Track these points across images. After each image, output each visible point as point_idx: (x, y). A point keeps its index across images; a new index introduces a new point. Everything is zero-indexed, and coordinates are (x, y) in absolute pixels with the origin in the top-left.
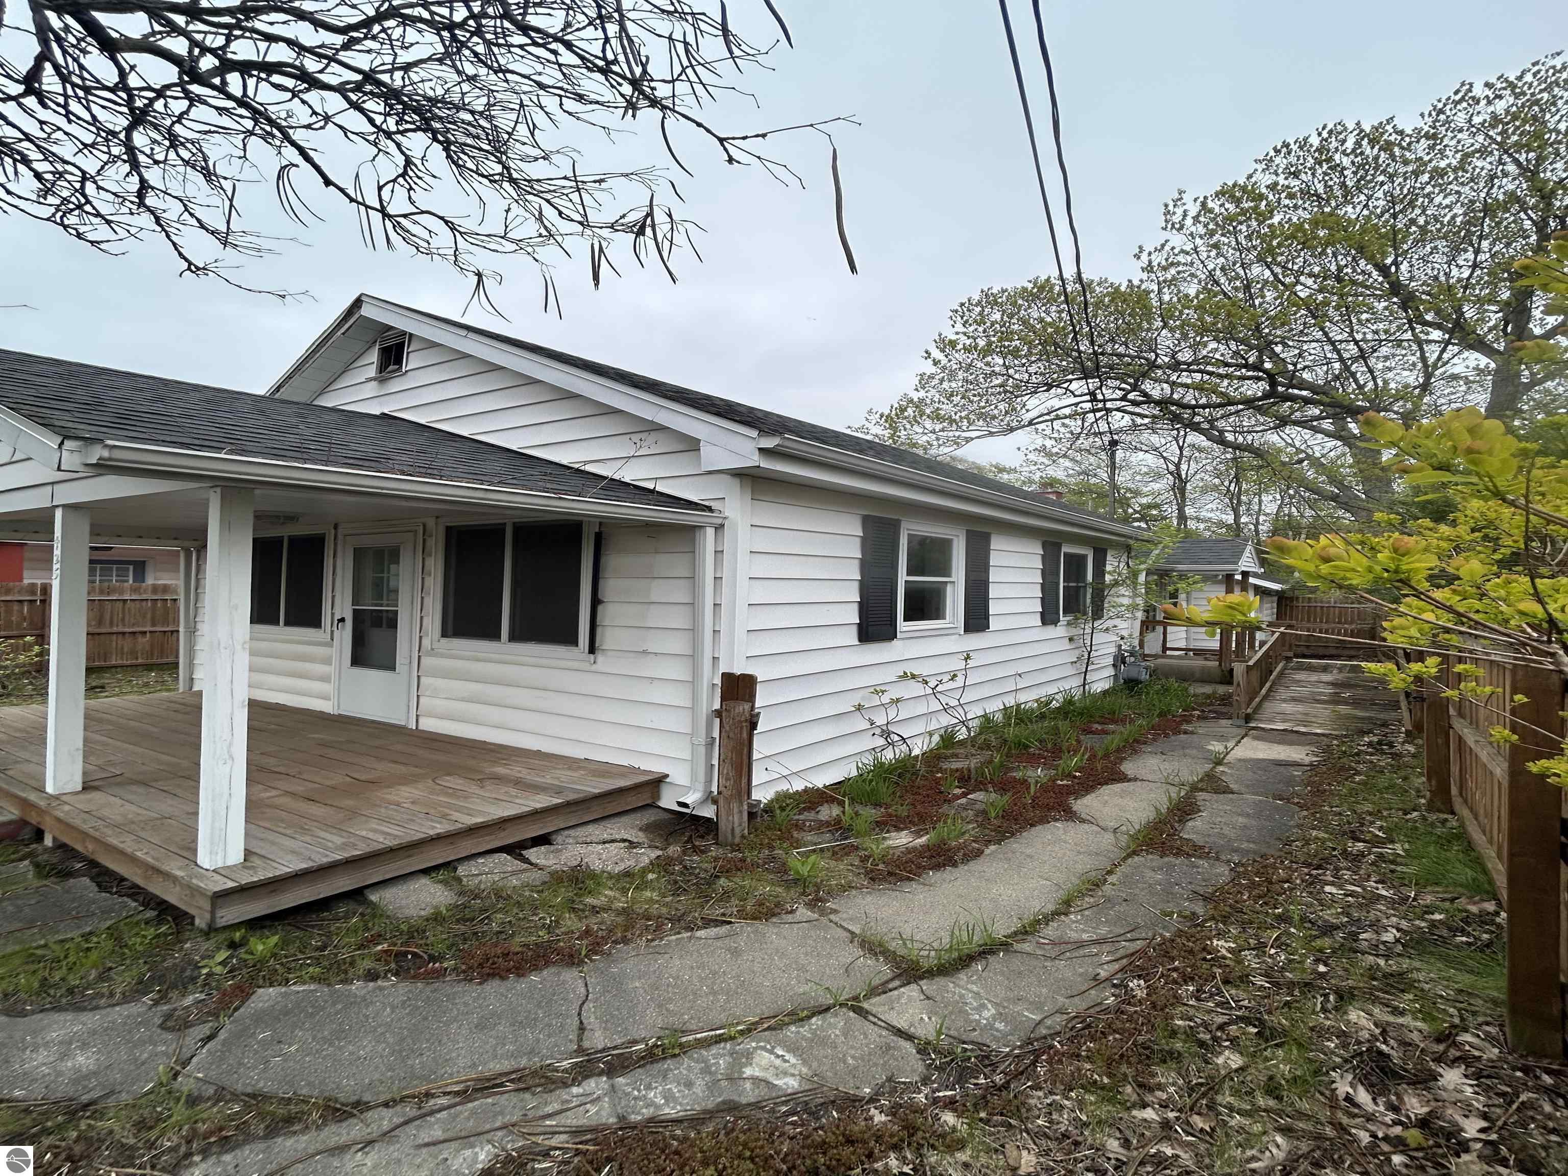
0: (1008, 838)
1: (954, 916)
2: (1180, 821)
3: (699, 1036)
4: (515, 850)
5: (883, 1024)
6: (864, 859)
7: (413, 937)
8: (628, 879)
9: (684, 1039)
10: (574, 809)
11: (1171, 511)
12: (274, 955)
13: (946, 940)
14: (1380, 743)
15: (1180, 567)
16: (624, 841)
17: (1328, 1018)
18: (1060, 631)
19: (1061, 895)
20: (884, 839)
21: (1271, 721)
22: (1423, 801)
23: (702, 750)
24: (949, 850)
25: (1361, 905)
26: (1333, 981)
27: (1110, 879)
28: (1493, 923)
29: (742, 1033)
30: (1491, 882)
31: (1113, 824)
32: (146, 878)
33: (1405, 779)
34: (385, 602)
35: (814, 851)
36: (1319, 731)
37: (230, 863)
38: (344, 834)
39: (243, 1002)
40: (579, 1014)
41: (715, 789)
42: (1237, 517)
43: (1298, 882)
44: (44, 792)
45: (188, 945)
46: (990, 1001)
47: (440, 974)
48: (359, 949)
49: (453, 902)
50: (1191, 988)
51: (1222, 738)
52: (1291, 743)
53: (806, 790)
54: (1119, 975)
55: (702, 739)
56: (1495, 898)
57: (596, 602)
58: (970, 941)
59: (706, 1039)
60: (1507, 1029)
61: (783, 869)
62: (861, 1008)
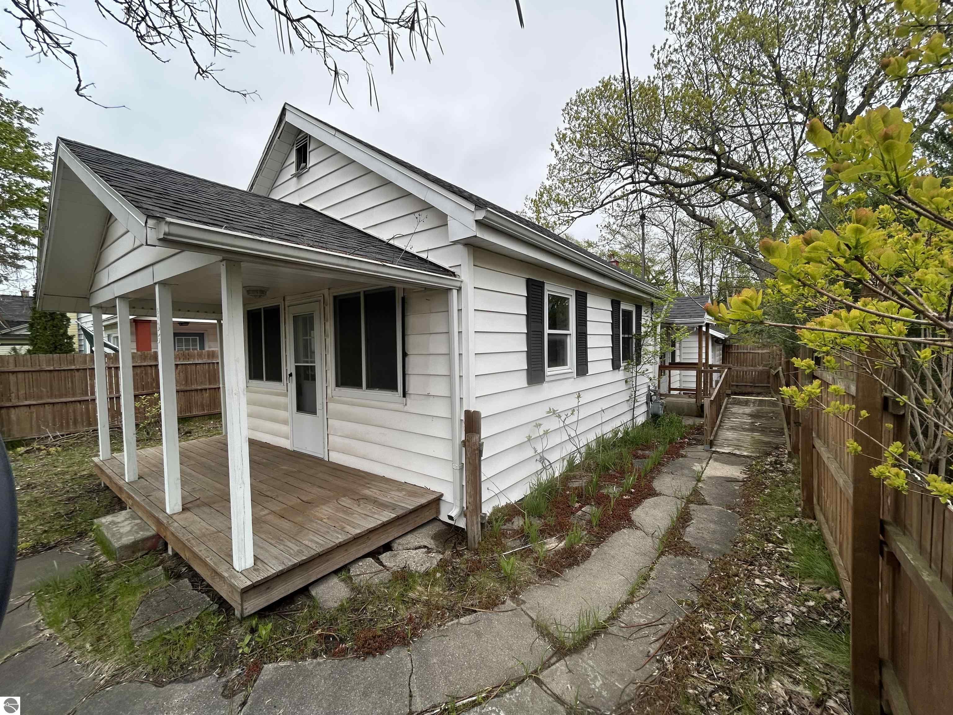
0: (603, 542)
1: (580, 605)
2: (683, 527)
3: (465, 701)
4: (374, 554)
5: (549, 692)
6: (536, 560)
7: (332, 624)
8: (427, 578)
9: (458, 704)
10: (401, 522)
11: (669, 275)
12: (271, 638)
13: (577, 625)
14: (776, 463)
15: (677, 321)
16: (425, 547)
17: (762, 687)
18: (620, 375)
19: (628, 588)
20: (545, 543)
21: (722, 446)
22: (799, 509)
23: (458, 473)
24: (575, 552)
25: (773, 594)
26: (763, 657)
27: (653, 574)
28: (838, 608)
29: (484, 698)
30: (837, 574)
31: (651, 531)
32: (213, 579)
33: (790, 491)
34: (309, 360)
35: (512, 554)
36: (745, 454)
37: (248, 567)
38: (298, 543)
39: (258, 675)
40: (409, 684)
41: (465, 506)
42: (702, 280)
43: (742, 575)
44: (165, 512)
45: (232, 631)
46: (599, 674)
47: (344, 652)
48: (308, 634)
49: (348, 596)
50: (695, 663)
51: (700, 460)
52: (732, 464)
53: (507, 505)
54: (659, 653)
55: (457, 466)
56: (839, 587)
57: (405, 355)
58: (588, 624)
59: (467, 703)
60: (851, 696)
61: (499, 569)
62: (539, 679)
